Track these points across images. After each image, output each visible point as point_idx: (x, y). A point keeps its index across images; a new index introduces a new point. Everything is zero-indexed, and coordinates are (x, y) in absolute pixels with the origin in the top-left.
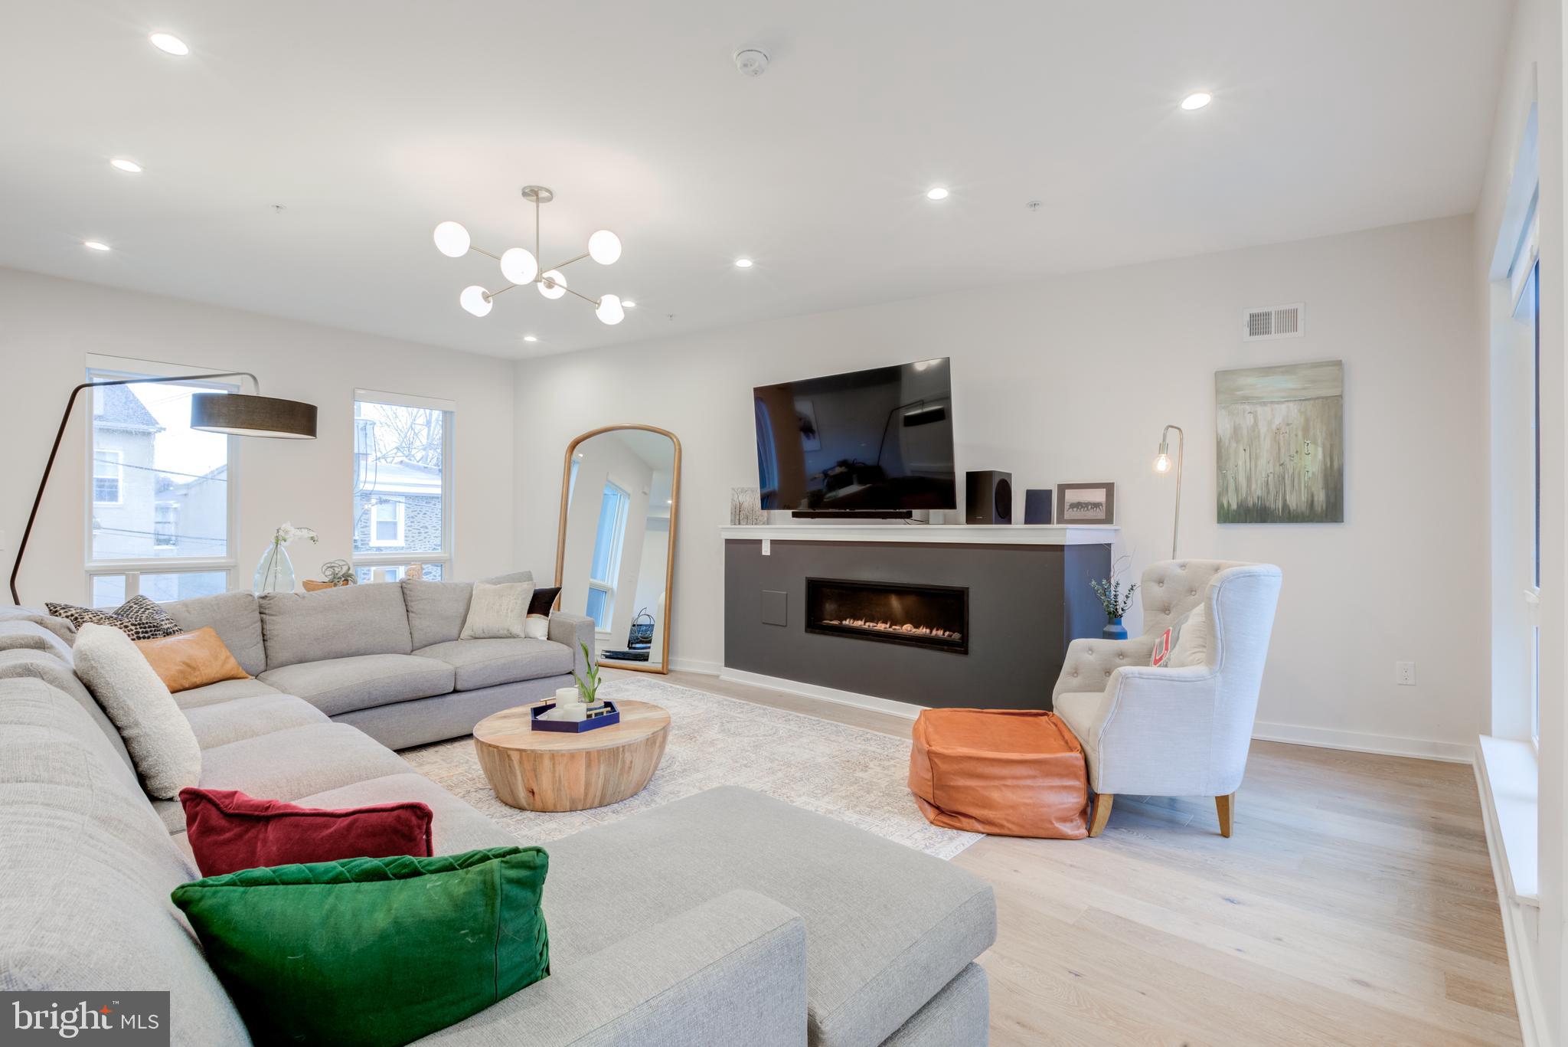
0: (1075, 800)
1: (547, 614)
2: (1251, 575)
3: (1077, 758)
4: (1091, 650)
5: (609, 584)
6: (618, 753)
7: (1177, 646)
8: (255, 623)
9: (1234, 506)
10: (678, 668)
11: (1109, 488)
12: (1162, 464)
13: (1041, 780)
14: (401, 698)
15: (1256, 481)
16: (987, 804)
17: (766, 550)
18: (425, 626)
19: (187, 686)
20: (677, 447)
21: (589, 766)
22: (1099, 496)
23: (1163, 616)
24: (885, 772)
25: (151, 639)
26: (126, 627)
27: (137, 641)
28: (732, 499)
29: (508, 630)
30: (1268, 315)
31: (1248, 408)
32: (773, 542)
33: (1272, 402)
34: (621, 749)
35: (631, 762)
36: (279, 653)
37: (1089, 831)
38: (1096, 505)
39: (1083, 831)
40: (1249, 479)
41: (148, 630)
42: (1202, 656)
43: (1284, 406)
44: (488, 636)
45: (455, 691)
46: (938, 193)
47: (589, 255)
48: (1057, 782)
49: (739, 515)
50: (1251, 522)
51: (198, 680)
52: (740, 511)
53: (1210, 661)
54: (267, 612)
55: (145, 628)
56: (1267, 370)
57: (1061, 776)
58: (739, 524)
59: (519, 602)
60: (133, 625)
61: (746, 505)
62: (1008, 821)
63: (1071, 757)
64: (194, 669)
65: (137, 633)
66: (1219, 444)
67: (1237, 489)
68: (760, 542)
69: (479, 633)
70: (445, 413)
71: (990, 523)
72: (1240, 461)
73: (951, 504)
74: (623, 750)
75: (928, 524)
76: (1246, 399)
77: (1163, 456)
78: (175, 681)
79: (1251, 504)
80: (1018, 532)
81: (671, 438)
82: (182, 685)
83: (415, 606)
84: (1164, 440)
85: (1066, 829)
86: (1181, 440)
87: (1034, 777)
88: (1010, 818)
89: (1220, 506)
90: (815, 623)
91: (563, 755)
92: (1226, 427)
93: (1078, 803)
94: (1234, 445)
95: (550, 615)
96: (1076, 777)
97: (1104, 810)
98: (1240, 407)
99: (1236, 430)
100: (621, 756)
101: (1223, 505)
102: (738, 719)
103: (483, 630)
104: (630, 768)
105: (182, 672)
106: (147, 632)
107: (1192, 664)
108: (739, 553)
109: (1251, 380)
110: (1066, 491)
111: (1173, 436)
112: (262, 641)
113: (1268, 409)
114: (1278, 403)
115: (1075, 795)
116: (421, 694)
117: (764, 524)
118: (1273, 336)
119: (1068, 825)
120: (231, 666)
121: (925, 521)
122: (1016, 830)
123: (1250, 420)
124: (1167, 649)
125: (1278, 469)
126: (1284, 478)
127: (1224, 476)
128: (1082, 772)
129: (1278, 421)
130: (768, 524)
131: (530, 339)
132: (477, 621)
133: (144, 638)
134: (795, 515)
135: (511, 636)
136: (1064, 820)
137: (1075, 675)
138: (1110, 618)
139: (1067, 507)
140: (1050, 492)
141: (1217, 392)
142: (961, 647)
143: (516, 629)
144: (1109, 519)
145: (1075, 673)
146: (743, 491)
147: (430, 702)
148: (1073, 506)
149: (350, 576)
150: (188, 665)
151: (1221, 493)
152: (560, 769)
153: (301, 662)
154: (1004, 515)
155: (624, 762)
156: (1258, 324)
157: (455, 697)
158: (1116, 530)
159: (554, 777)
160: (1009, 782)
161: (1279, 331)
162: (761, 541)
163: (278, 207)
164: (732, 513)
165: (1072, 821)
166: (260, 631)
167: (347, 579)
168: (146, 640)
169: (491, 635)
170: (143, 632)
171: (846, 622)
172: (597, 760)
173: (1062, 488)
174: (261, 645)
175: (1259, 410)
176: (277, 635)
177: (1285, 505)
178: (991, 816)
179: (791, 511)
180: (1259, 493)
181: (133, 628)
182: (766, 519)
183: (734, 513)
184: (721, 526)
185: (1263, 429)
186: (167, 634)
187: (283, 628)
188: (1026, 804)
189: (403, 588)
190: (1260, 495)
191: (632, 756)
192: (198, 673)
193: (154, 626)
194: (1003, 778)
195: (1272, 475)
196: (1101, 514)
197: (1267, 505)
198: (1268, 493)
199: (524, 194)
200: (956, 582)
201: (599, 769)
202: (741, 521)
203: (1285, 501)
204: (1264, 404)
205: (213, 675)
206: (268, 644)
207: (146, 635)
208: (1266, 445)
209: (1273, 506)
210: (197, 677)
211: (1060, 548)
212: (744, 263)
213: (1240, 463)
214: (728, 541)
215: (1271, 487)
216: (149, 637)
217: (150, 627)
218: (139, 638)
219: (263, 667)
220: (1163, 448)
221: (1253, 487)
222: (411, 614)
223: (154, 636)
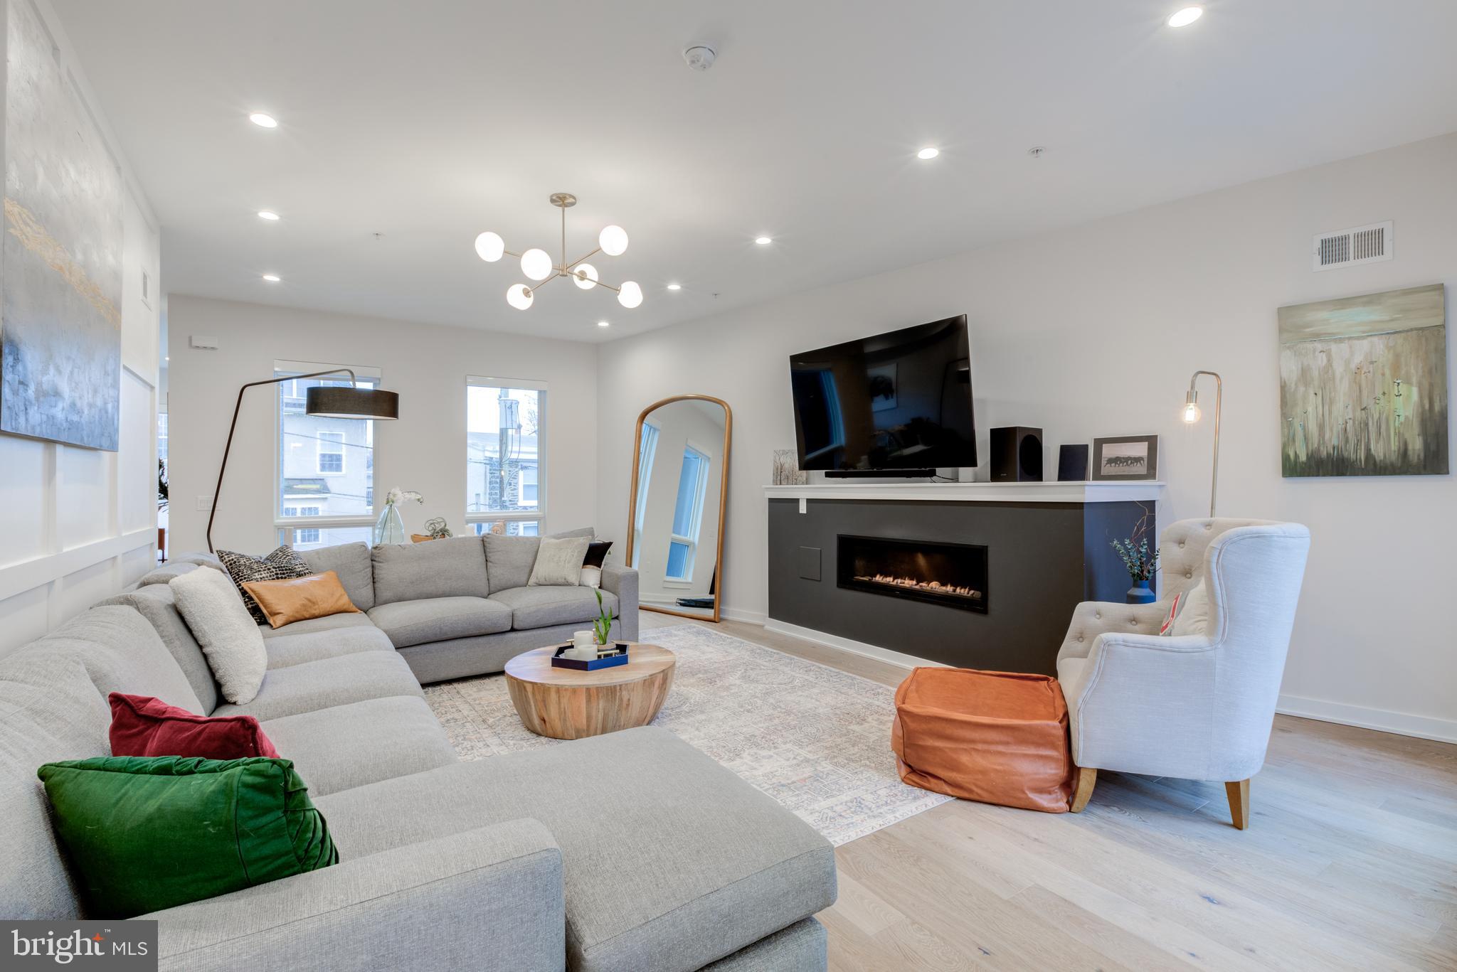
0: (1055, 771)
1: (599, 566)
2: (1259, 536)
3: (1054, 727)
4: (1099, 613)
5: (691, 539)
6: (616, 690)
7: (1181, 613)
8: (367, 568)
9: (1303, 458)
10: (730, 617)
11: (1152, 441)
12: (1191, 414)
13: (1015, 747)
14: (466, 634)
15: (1331, 430)
16: (955, 767)
17: (803, 509)
18: (500, 573)
19: (307, 616)
20: (728, 414)
21: (589, 701)
22: (1141, 450)
23: (1184, 580)
24: (881, 727)
25: (287, 579)
26: (269, 569)
27: (276, 580)
28: (775, 461)
29: (565, 579)
30: (1344, 239)
31: (1319, 346)
32: (809, 501)
33: (1350, 338)
34: (618, 688)
35: (629, 700)
36: (384, 593)
37: (1070, 804)
38: (1137, 460)
39: (1063, 804)
40: (1321, 427)
41: (285, 572)
42: (1203, 625)
43: (1365, 343)
44: (548, 583)
45: (513, 630)
46: (928, 153)
47: (600, 249)
48: (1032, 751)
49: (781, 476)
50: (1324, 475)
51: (316, 612)
52: (781, 472)
53: (1211, 631)
54: (377, 559)
55: (283, 570)
56: (1344, 302)
57: (1038, 745)
58: (780, 484)
59: (576, 554)
60: (274, 568)
61: (786, 466)
62: (977, 786)
63: (1048, 725)
64: (314, 603)
65: (277, 574)
66: (1283, 388)
67: (1306, 438)
68: (797, 501)
69: (542, 581)
70: (540, 392)
71: (1015, 480)
72: (1311, 408)
73: (972, 462)
74: (620, 689)
75: (957, 481)
76: (1316, 337)
77: (1192, 405)
78: (297, 612)
79: (1324, 454)
80: (1051, 489)
81: (723, 406)
82: (303, 616)
83: (492, 557)
84: (1192, 387)
85: (1043, 800)
86: (1220, 386)
87: (1007, 743)
88: (979, 783)
89: (1286, 458)
90: (846, 579)
91: (566, 690)
92: (1291, 368)
93: (1055, 774)
94: (1302, 389)
95: (602, 566)
96: (1053, 746)
97: (1086, 784)
98: (1310, 346)
99: (1304, 373)
100: (618, 694)
101: (1289, 456)
102: (762, 667)
103: (545, 579)
104: (628, 705)
105: (304, 605)
106: (284, 574)
107: (1193, 633)
108: (780, 510)
109: (1323, 315)
110: (1104, 445)
111: (1205, 383)
112: (372, 583)
113: (1344, 346)
114: (1358, 338)
115: (1053, 765)
116: (483, 631)
117: (803, 483)
118: (1352, 262)
119: (1046, 796)
120: (344, 601)
121: (955, 479)
122: (986, 797)
123: (1322, 360)
124: (1173, 616)
125: (1359, 414)
126: (1367, 424)
127: (1290, 425)
128: (1061, 743)
129: (1358, 359)
130: (807, 484)
131: (603, 324)
132: (541, 571)
133: (282, 578)
134: (827, 475)
135: (567, 584)
136: (1040, 791)
137: (1081, 639)
138: (1135, 581)
139: (1104, 462)
140: (1086, 446)
141: (1281, 330)
142: (979, 606)
143: (573, 578)
144: (1151, 473)
145: (1080, 637)
146: (785, 453)
147: (492, 638)
148: (1110, 461)
149: (446, 531)
150: (309, 600)
151: (1288, 441)
152: (565, 701)
153: (399, 600)
154: (1033, 471)
155: (621, 700)
156: (1332, 250)
157: (513, 635)
158: (1160, 486)
159: (560, 708)
160: (979, 746)
161: (1357, 257)
162: (798, 499)
163: (377, 234)
164: (774, 474)
165: (1050, 793)
166: (370, 575)
167: (444, 533)
168: (280, 580)
169: (552, 582)
170: (281, 574)
171: (878, 578)
172: (596, 696)
173: (1099, 443)
174: (370, 586)
175: (1334, 347)
176: (382, 579)
177: (1369, 455)
178: (959, 779)
179: (824, 471)
180: (1335, 442)
181: (274, 570)
182: (805, 479)
183: (775, 472)
184: (764, 486)
185: (1339, 369)
186: (299, 575)
187: (388, 573)
188: (996, 771)
189: (484, 542)
190: (1336, 444)
191: (629, 695)
192: (317, 607)
193: (289, 569)
194: (973, 741)
195: (1350, 422)
196: (1141, 469)
197: (1346, 454)
198: (1347, 441)
199: (553, 201)
200: (976, 541)
201: (598, 704)
202: (783, 482)
203: (1368, 450)
204: (1341, 340)
205: (328, 609)
206: (376, 585)
207: (283, 576)
208: (1343, 388)
209: (1353, 457)
210: (315, 610)
211: (1080, 506)
212: (763, 241)
213: (1310, 409)
214: (771, 500)
215: (1350, 436)
216: (285, 578)
217: (286, 570)
218: (278, 578)
219: (371, 604)
220: (1191, 396)
221: (1327, 436)
222: (489, 564)
223: (290, 576)
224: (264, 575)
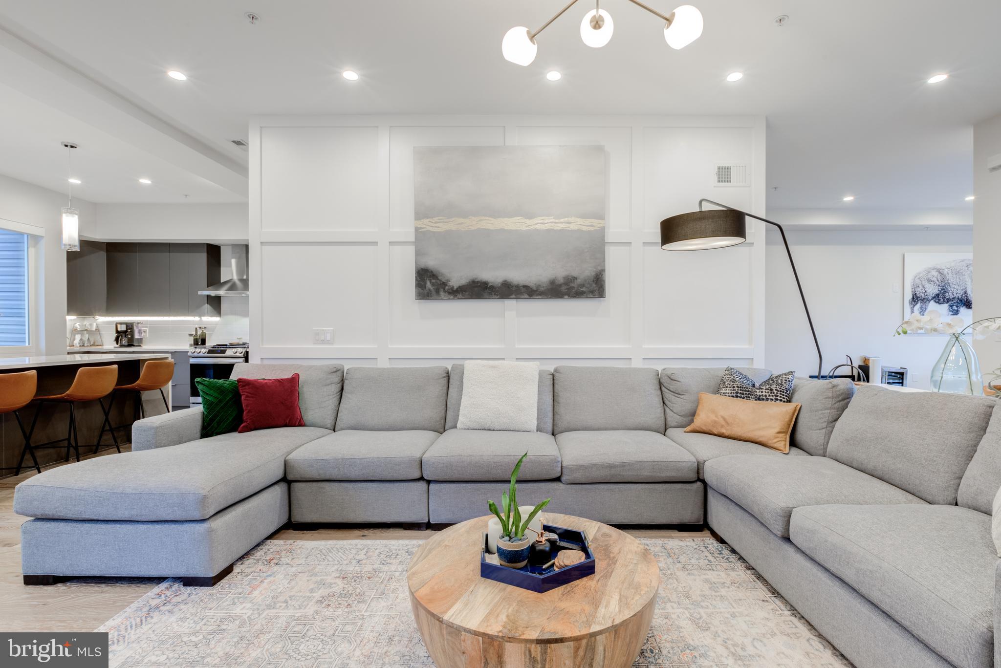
8: (827, 409)
25: (745, 400)
26: (734, 387)
41: (745, 392)
55: (743, 391)
60: (737, 387)
65: (737, 393)
106: (743, 394)
133: (740, 397)
168: (741, 399)
170: (740, 393)
186: (759, 399)
193: (748, 391)
207: (743, 396)
216: (744, 398)
217: (745, 391)
218: (737, 397)
223: (748, 398)
224: (727, 391)
